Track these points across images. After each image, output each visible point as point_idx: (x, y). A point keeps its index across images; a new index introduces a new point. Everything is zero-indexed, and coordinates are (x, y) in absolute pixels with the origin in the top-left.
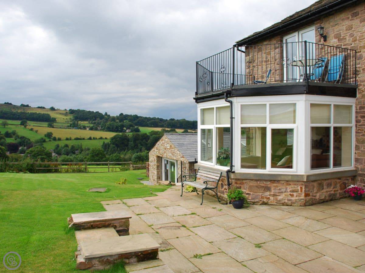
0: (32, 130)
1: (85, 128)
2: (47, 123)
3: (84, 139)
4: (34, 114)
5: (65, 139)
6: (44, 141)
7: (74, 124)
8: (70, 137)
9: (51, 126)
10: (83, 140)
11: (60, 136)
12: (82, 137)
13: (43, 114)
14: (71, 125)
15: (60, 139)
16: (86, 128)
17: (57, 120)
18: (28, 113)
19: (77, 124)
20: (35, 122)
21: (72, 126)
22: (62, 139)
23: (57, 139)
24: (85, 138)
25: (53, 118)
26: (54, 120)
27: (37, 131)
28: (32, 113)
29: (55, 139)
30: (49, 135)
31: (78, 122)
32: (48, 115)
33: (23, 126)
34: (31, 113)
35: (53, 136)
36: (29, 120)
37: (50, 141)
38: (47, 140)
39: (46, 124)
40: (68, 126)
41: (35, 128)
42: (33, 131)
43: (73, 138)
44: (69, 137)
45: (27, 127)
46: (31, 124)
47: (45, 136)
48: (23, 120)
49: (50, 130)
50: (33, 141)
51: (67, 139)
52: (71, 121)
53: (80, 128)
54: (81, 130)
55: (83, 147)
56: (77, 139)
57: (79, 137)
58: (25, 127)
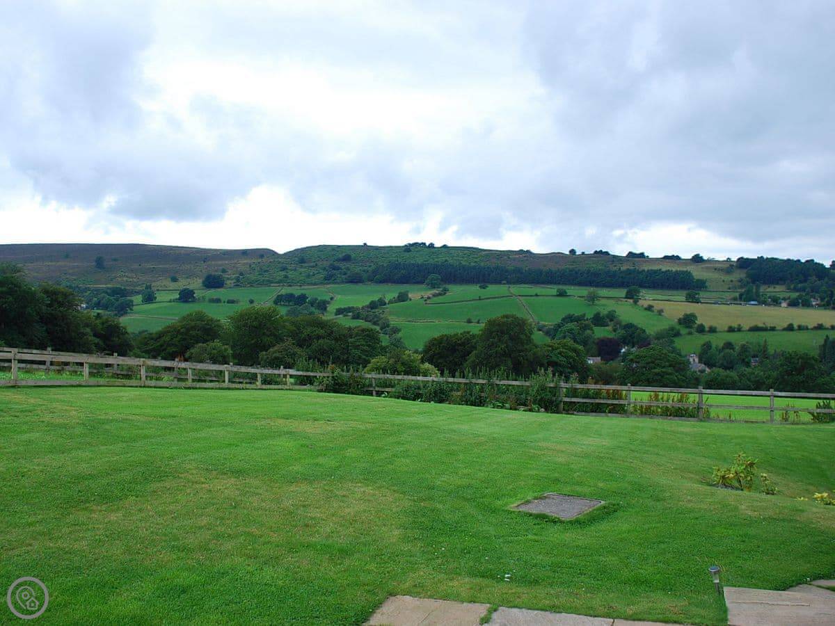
0: (650, 308)
1: (776, 302)
2: (685, 293)
3: (773, 329)
4: (655, 272)
5: (726, 329)
6: (677, 334)
7: (748, 292)
8: (739, 325)
9: (692, 299)
10: (771, 332)
11: (714, 324)
12: (769, 326)
13: (677, 271)
14: (741, 295)
15: (713, 330)
16: (780, 303)
17: (707, 284)
18: (644, 271)
19: (757, 292)
20: (659, 291)
21: (744, 296)
22: (718, 330)
23: (707, 329)
24: (778, 328)
25: (698, 280)
26: (701, 285)
27: (660, 312)
28: (652, 270)
29: (701, 329)
30: (688, 321)
31: (758, 287)
32: (688, 274)
33: (631, 301)
34: (648, 271)
35: (698, 322)
36: (645, 287)
37: (690, 333)
38: (684, 331)
39: (680, 296)
40: (735, 299)
41: (658, 305)
42: (653, 311)
43: (746, 327)
44: (735, 325)
45: (641, 302)
46: (648, 297)
47: (680, 322)
48: (633, 287)
49: (691, 308)
50: (652, 333)
51: (731, 330)
52: (741, 287)
53: (765, 303)
54: (767, 307)
55: (771, 351)
56: (755, 329)
57: (761, 325)
58: (636, 302)
